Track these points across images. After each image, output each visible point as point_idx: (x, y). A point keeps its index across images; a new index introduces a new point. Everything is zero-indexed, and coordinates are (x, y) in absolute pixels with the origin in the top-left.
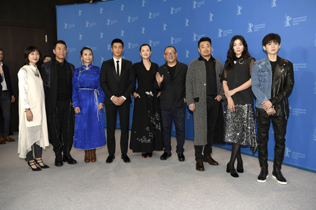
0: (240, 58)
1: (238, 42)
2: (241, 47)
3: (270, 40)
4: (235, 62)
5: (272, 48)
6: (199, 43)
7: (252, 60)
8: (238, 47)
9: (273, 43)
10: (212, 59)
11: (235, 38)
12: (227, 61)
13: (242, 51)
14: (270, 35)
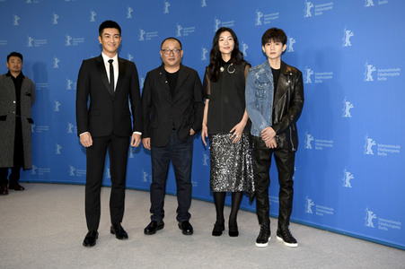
0: (229, 62)
2: (231, 43)
3: (270, 38)
4: (222, 69)
6: (8, 57)
7: (247, 67)
10: (21, 77)
12: (211, 66)
13: (232, 48)
14: (271, 30)
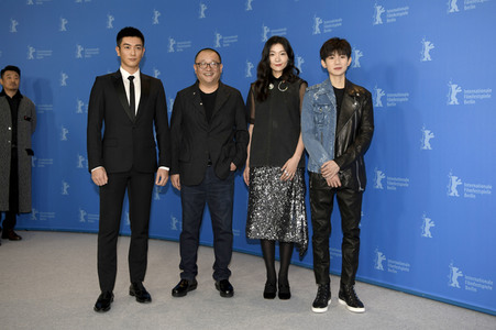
0: (280, 79)
1: (278, 48)
2: (284, 59)
3: (333, 50)
4: (271, 86)
5: (336, 64)
7: (303, 86)
8: (278, 58)
9: (337, 55)
11: (273, 41)
12: (258, 83)
13: (284, 66)
14: (332, 40)
